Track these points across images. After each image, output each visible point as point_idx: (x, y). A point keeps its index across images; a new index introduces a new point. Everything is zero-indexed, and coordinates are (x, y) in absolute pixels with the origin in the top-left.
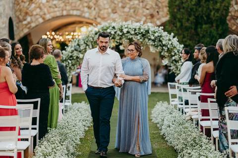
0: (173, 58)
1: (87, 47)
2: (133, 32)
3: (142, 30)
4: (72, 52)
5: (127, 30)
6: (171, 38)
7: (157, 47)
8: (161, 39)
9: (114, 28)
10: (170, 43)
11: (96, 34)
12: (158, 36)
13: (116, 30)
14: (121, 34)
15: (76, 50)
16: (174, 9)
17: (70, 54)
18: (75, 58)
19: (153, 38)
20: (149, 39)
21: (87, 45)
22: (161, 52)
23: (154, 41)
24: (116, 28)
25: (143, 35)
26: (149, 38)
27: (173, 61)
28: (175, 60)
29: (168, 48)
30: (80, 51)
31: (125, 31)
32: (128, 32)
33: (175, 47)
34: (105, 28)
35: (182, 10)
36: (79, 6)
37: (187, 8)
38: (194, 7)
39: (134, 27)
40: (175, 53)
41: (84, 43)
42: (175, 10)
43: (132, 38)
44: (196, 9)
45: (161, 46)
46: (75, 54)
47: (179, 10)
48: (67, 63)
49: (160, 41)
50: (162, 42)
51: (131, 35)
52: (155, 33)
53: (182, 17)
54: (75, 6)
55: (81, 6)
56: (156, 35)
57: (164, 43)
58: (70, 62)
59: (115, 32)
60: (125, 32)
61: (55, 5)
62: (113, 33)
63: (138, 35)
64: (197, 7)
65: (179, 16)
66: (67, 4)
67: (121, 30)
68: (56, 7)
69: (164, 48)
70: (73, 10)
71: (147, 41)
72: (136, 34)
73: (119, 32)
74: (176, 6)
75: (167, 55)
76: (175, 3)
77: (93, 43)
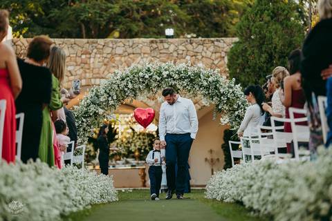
0: (236, 113)
1: (110, 99)
2: (176, 76)
3: (189, 73)
4: (88, 105)
5: (167, 72)
6: (233, 85)
7: (212, 97)
8: (218, 85)
9: (149, 70)
10: (231, 90)
11: (123, 80)
12: (214, 82)
13: (152, 74)
14: (158, 78)
15: (93, 103)
16: (236, 69)
17: (85, 109)
18: (91, 114)
19: (205, 83)
20: (201, 86)
21: (110, 96)
22: (217, 106)
23: (207, 88)
24: (152, 70)
25: (192, 81)
26: (200, 83)
27: (236, 117)
28: (238, 116)
29: (228, 99)
30: (99, 105)
31: (165, 74)
32: (169, 76)
33: (238, 97)
34: (136, 71)
35: (247, 70)
36: (104, 72)
37: (254, 67)
38: (265, 65)
39: (178, 69)
40: (239, 106)
41: (106, 92)
42: (238, 71)
43: (175, 85)
44: (267, 69)
45: (218, 96)
46: (92, 108)
47: (243, 70)
48: (80, 122)
49: (216, 88)
50: (219, 90)
51: (174, 80)
52: (209, 77)
53: (247, 79)
54: (98, 73)
55: (106, 72)
56: (210, 79)
57: (222, 91)
58: (84, 120)
59: (151, 77)
60: (165, 76)
61: (70, 72)
62: (147, 76)
63: (184, 80)
64: (269, 65)
65: (243, 79)
66: (87, 71)
67: (160, 74)
68: (72, 75)
69: (222, 97)
70: (95, 78)
71: (198, 89)
72: (181, 79)
73: (155, 77)
74: (239, 64)
75: (227, 108)
76: (237, 60)
77: (118, 92)
